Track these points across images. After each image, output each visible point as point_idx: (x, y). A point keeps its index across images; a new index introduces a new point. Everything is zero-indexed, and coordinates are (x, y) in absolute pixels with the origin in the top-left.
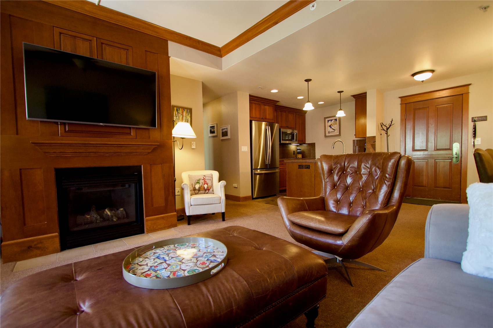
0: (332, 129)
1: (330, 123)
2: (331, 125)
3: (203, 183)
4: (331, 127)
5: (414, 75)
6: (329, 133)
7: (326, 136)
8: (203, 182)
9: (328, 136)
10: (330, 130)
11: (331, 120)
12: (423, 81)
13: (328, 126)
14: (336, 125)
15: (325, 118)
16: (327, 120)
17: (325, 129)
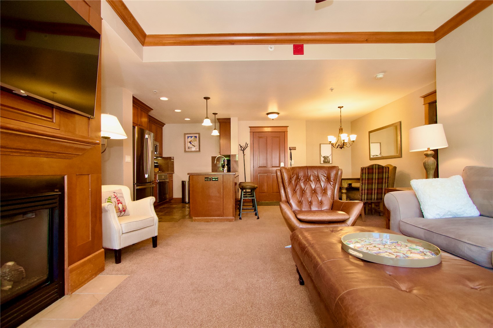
0: (192, 145)
1: (190, 139)
2: (191, 141)
3: (117, 203)
4: (191, 143)
5: (268, 114)
6: (189, 148)
7: (185, 151)
8: (116, 201)
9: (188, 152)
10: (189, 145)
11: (191, 137)
12: (273, 119)
13: (188, 142)
14: (196, 142)
15: (185, 134)
16: (187, 136)
17: (185, 144)
